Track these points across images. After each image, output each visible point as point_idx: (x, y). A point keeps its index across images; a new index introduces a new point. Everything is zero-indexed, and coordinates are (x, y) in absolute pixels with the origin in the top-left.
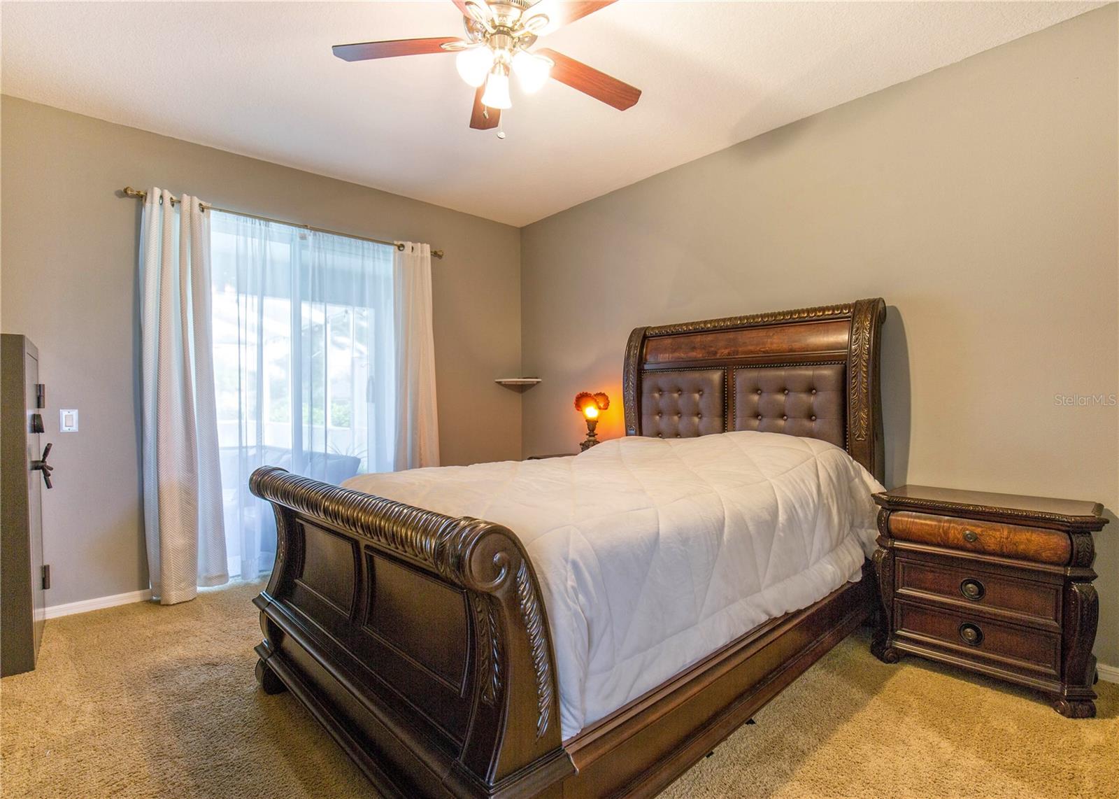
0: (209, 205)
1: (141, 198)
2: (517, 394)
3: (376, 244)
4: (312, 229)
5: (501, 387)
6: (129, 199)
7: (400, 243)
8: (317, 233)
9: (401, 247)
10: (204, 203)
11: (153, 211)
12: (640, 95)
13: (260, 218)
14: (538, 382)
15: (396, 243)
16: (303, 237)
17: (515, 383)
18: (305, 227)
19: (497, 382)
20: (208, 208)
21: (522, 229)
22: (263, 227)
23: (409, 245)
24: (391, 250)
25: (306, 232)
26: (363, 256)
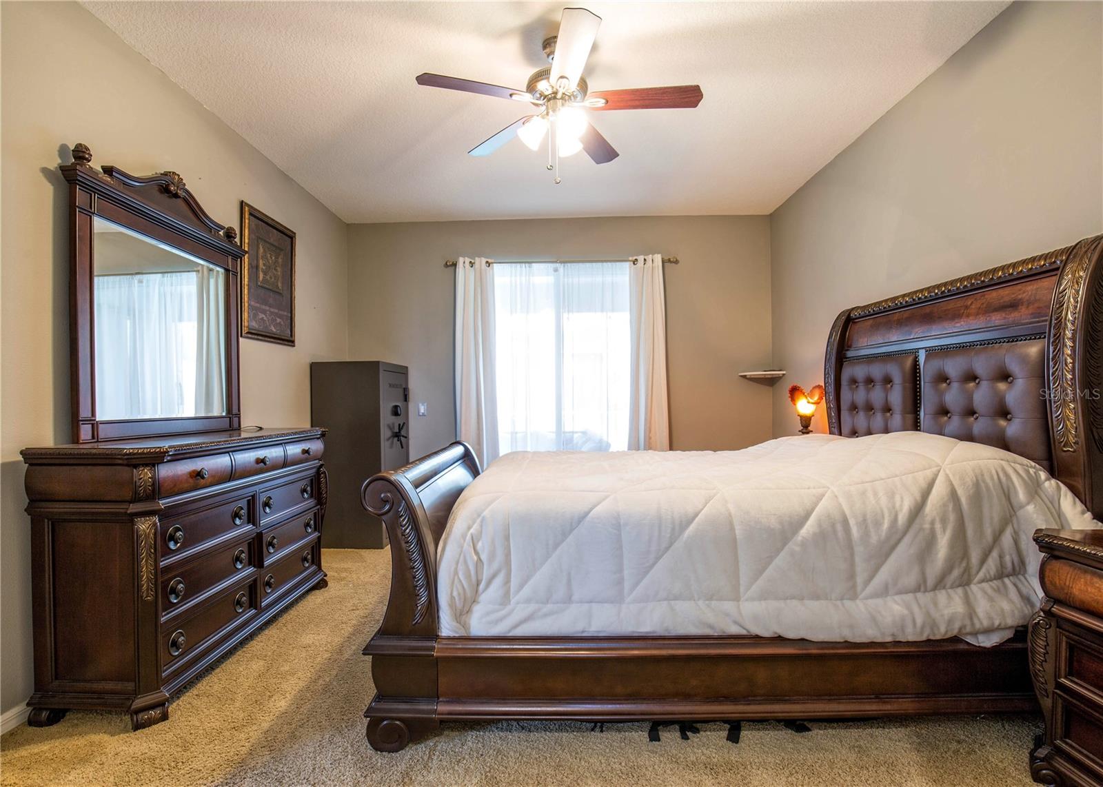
0: (493, 261)
1: (454, 265)
2: (768, 387)
3: (614, 264)
4: (561, 262)
5: (746, 380)
6: (450, 268)
7: (635, 258)
8: (566, 265)
9: (635, 262)
10: (490, 261)
11: (462, 271)
12: (700, 89)
13: (525, 263)
14: (784, 374)
15: (630, 259)
16: (556, 270)
17: (763, 376)
18: (556, 262)
19: (741, 376)
20: (492, 263)
21: (771, 215)
22: (528, 268)
23: (641, 258)
24: (627, 265)
25: (558, 265)
26: (603, 274)
